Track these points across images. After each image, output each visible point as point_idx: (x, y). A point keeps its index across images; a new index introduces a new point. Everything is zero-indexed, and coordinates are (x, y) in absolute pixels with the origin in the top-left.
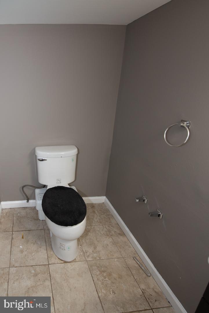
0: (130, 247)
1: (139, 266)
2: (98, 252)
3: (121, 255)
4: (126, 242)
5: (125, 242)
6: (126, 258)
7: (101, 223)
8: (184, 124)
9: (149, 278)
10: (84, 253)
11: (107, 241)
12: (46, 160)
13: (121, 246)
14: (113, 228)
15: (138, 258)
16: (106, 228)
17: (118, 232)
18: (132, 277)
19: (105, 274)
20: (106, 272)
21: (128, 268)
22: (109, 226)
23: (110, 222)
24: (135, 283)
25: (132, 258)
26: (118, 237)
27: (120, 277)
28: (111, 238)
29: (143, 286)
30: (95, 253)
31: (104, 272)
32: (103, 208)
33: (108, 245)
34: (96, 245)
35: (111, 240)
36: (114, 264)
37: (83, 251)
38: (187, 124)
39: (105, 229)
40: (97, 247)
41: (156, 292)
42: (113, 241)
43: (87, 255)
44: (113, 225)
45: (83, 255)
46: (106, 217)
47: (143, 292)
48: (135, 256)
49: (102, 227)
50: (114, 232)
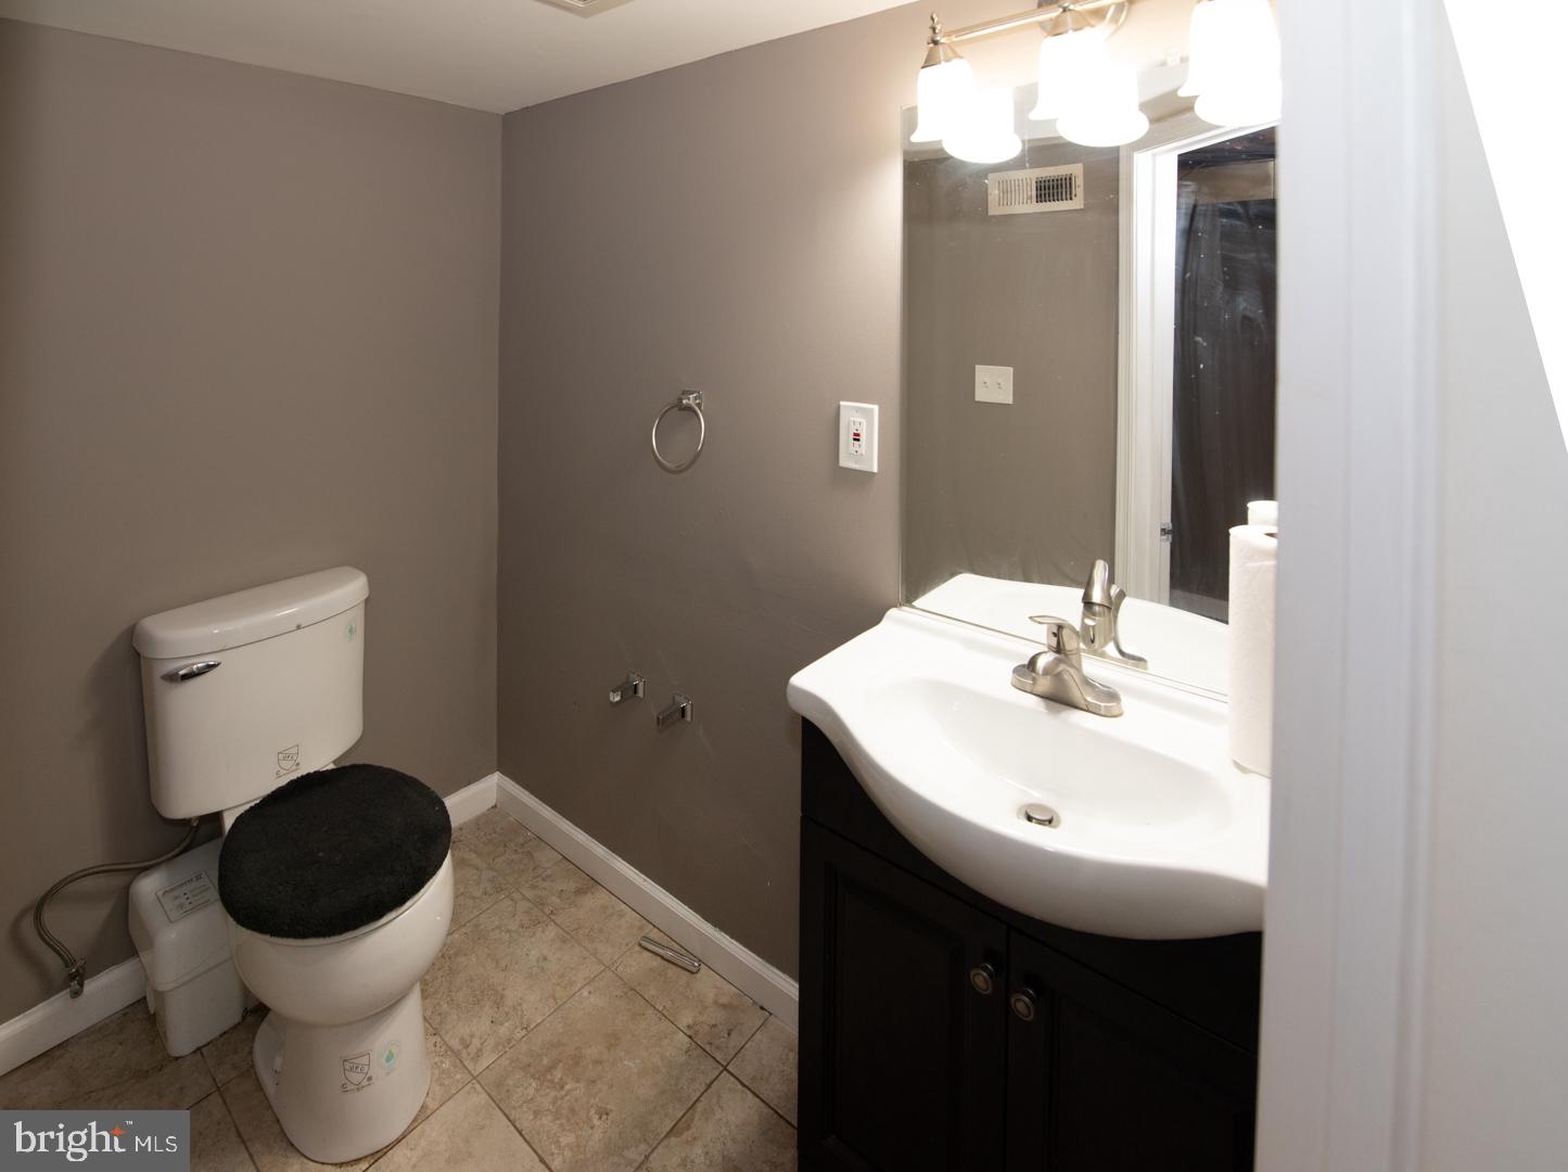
0: (621, 915)
1: (662, 957)
2: (514, 1008)
3: (601, 963)
4: (607, 907)
5: (605, 908)
6: (619, 962)
7: (499, 890)
8: (689, 399)
9: (698, 975)
10: (457, 1054)
11: (540, 945)
12: (218, 665)
13: (592, 930)
14: (552, 881)
15: (654, 934)
16: (524, 898)
17: (571, 886)
18: (650, 1011)
19: (558, 1074)
20: (561, 1061)
21: (632, 990)
22: (533, 887)
23: (534, 869)
24: (665, 1024)
25: (637, 948)
26: (576, 906)
27: (613, 1041)
28: (552, 927)
29: (686, 1019)
30: (502, 1024)
31: (551, 1068)
32: (498, 830)
33: (545, 959)
34: (500, 988)
35: (552, 931)
36: (584, 1009)
37: (452, 1051)
38: (696, 398)
39: (523, 906)
40: (506, 992)
41: (724, 1006)
42: (561, 931)
43: (471, 1056)
44: (549, 872)
45: (455, 1066)
46: (514, 856)
47: (690, 1037)
48: (643, 934)
49: (510, 902)
50: (559, 897)
